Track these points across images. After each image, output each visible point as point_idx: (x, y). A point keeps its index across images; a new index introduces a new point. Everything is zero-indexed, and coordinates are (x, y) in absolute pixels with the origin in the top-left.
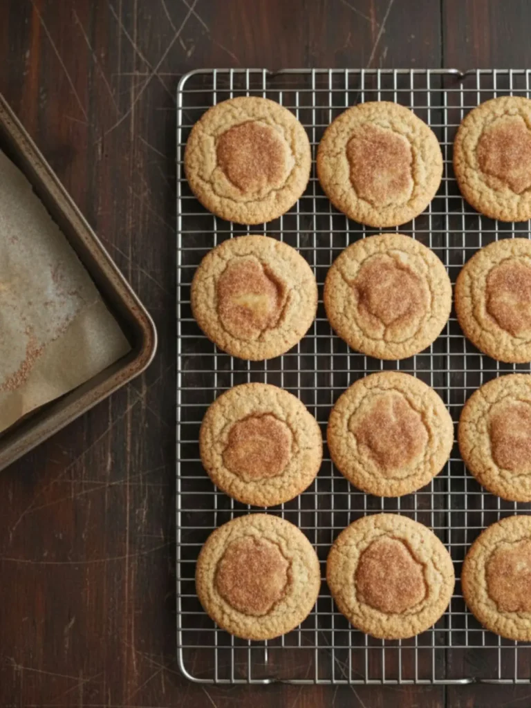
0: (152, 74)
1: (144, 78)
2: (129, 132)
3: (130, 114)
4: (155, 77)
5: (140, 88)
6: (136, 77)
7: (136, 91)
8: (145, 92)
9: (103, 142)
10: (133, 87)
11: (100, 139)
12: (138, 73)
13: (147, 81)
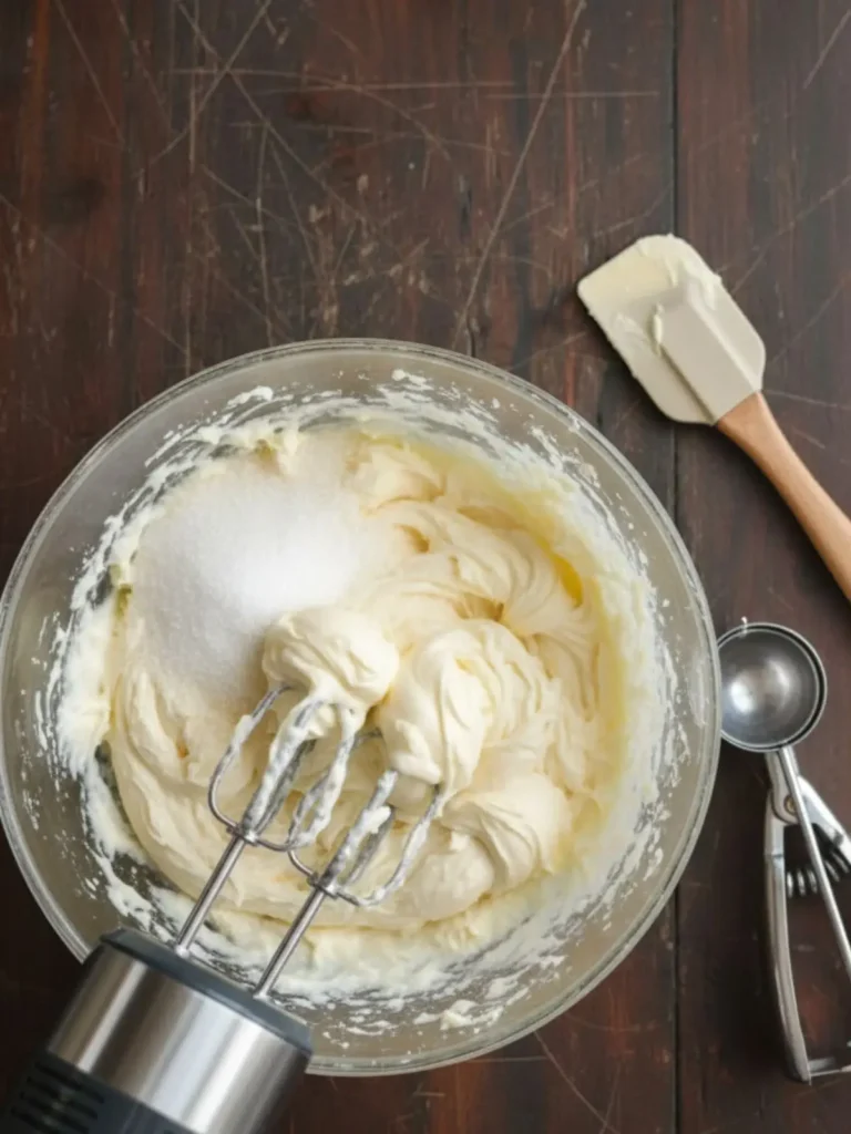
0: (223, 73)
1: (210, 78)
2: (188, 160)
3: (188, 134)
4: (228, 76)
5: (204, 92)
6: (197, 76)
7: (198, 98)
8: (212, 99)
9: (146, 175)
10: (193, 93)
11: (142, 171)
12: (201, 71)
13: (216, 82)
